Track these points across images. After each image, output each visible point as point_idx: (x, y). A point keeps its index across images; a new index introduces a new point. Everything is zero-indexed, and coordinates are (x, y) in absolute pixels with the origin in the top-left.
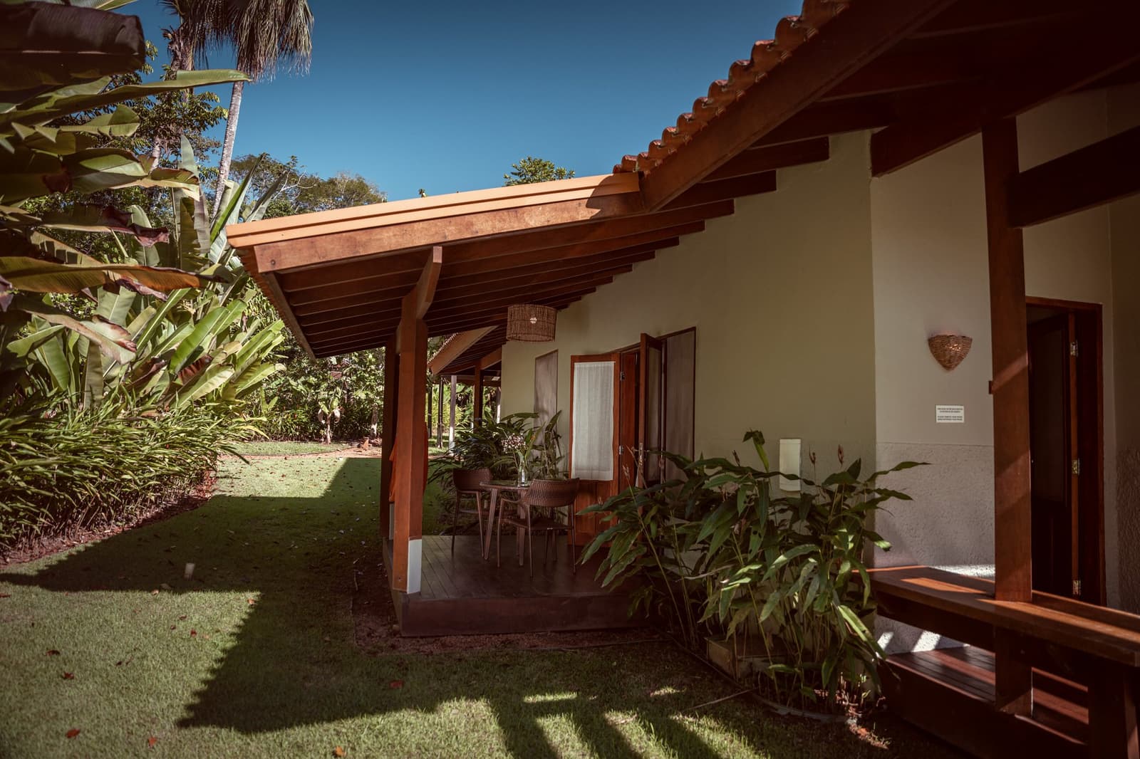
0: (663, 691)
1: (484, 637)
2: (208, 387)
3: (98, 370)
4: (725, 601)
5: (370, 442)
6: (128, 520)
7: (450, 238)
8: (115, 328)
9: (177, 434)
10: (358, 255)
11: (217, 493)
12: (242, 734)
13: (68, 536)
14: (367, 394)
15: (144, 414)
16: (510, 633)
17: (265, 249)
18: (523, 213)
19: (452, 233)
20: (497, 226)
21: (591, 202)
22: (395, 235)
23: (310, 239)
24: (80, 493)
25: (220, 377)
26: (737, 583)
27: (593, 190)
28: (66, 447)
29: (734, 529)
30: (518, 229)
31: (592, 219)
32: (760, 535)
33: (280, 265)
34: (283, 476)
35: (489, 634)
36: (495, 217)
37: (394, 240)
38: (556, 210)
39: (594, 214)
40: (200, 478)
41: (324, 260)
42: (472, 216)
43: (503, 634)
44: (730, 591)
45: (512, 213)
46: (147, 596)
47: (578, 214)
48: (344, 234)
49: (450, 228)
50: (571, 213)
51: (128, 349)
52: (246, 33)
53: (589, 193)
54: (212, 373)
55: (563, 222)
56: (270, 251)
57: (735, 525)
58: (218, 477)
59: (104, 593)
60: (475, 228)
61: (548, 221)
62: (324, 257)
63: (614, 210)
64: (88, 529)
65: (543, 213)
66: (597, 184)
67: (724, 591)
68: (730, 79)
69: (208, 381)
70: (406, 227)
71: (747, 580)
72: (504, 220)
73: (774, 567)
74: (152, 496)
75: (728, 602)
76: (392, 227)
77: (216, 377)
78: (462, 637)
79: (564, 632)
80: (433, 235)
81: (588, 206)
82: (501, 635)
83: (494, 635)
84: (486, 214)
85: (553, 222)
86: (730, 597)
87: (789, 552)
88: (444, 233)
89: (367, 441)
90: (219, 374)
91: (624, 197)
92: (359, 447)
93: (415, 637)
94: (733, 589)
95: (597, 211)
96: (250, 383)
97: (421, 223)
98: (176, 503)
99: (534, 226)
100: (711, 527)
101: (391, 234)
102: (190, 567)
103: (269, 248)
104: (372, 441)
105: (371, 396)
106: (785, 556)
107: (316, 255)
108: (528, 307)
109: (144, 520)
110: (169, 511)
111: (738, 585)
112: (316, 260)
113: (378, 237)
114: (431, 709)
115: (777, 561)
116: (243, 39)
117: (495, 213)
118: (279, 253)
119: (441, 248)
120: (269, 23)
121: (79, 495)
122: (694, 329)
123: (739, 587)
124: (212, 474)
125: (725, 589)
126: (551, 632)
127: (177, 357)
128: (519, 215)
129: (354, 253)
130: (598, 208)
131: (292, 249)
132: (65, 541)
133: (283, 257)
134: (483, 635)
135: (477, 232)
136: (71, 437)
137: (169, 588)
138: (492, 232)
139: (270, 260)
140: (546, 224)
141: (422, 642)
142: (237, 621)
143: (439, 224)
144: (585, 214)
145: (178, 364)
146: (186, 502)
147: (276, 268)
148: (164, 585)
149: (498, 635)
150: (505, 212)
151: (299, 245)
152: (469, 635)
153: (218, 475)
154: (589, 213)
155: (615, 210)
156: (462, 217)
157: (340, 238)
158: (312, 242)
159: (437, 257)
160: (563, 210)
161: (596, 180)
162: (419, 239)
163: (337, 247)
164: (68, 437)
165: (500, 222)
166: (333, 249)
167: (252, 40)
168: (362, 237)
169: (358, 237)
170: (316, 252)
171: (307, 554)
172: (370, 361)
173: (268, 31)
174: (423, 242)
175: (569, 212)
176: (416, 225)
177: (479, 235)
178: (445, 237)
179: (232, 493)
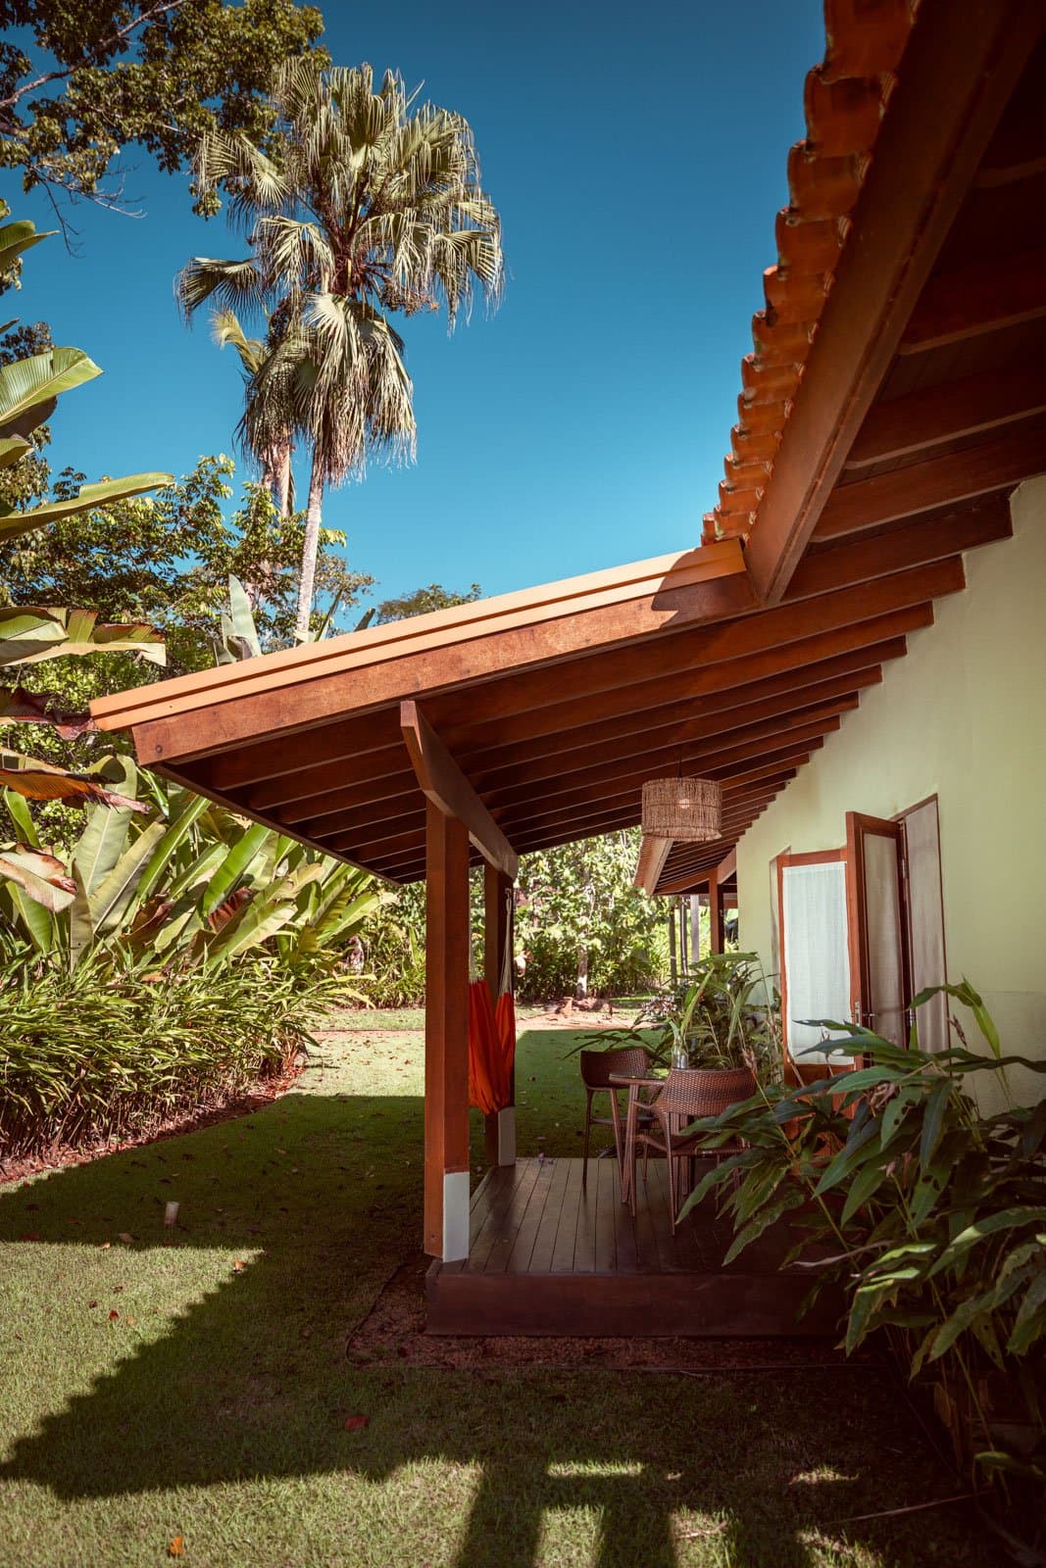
0: (814, 1477)
1: (562, 1341)
2: (258, 933)
3: (85, 917)
4: (861, 1313)
5: (574, 1004)
6: (136, 1133)
7: (424, 686)
8: (47, 861)
9: (205, 1006)
10: (282, 726)
11: (294, 1091)
12: (59, 1498)
13: (41, 1157)
14: (565, 932)
15: (146, 978)
16: (609, 1337)
17: (147, 730)
18: (545, 633)
19: (429, 678)
20: (501, 659)
21: (660, 601)
22: (337, 690)
23: (211, 708)
24: (46, 1095)
25: (276, 918)
26: (890, 1279)
27: (663, 578)
28: (19, 1029)
29: (885, 1170)
30: (537, 659)
31: (663, 628)
32: (936, 1185)
33: (169, 751)
34: (407, 1063)
35: (572, 1337)
36: (497, 644)
37: (337, 698)
38: (598, 620)
39: (667, 619)
40: (270, 1068)
41: (233, 739)
42: (460, 646)
43: (595, 1338)
44: (874, 1294)
45: (525, 634)
46: (92, 1251)
47: (638, 623)
48: (261, 696)
49: (425, 670)
50: (627, 623)
51: (65, 890)
52: (319, 420)
53: (655, 586)
54: (265, 913)
55: (613, 639)
56: (152, 733)
57: (888, 1164)
58: (307, 1067)
59: (31, 1246)
60: (466, 665)
61: (587, 641)
62: (232, 735)
63: (702, 608)
64: (73, 1145)
65: (577, 629)
66: (668, 569)
67: (863, 1294)
68: (758, 350)
69: (260, 925)
70: (355, 674)
71: (910, 1274)
72: (513, 648)
73: (951, 1250)
74: (170, 1098)
75: (865, 1317)
76: (334, 678)
77: (270, 919)
78: (524, 1339)
79: (704, 1338)
80: (397, 684)
81: (654, 608)
82: (591, 1340)
83: (580, 1338)
84: (483, 640)
85: (596, 640)
86: (870, 1307)
87: (986, 1222)
88: (416, 678)
89: (570, 1003)
90: (275, 915)
91: (722, 585)
92: (558, 1012)
93: (445, 1337)
94: (879, 1289)
95: (671, 614)
96: (345, 924)
97: (378, 667)
98: (224, 1106)
99: (563, 651)
100: (843, 1166)
101: (333, 689)
102: (172, 1208)
103: (153, 728)
104: (580, 1003)
105: (571, 933)
106: (978, 1229)
107: (221, 731)
108: (668, 783)
109: (161, 1134)
110: (206, 1120)
111: (890, 1282)
112: (221, 740)
113: (312, 695)
114: (378, 1474)
115: (958, 1239)
116: (315, 429)
117: (497, 637)
118: (168, 733)
119: (413, 702)
120: (349, 400)
121: (43, 1098)
122: (935, 797)
123: (893, 1286)
124: (299, 1060)
125: (866, 1289)
126: (680, 1337)
127: (211, 892)
128: (536, 635)
129: (278, 724)
130: (673, 610)
131: (186, 726)
132: (35, 1164)
133: (172, 739)
134: (562, 1337)
135: (469, 672)
136: (26, 1016)
137: (131, 1240)
138: (493, 669)
139: (154, 745)
140: (584, 645)
141: (454, 1344)
142: (196, 1297)
143: (406, 664)
144: (651, 621)
145: (213, 904)
146: (241, 1106)
147: (163, 758)
148: (125, 1236)
149: (587, 1338)
150: (514, 635)
151: (195, 718)
152: (538, 1337)
153: (310, 1063)
154: (657, 618)
155: (705, 607)
156: (445, 649)
157: (255, 704)
158: (215, 713)
159: (409, 718)
160: (612, 620)
161: (666, 562)
162: (373, 693)
163: (253, 717)
164: (21, 1016)
165: (505, 650)
166: (246, 720)
167: (328, 427)
168: (289, 697)
169: (282, 699)
170: (221, 727)
171: (380, 1187)
172: (567, 879)
173: (348, 413)
174: (382, 697)
175: (621, 623)
176: (370, 670)
177: (473, 675)
178: (418, 684)
179: (314, 1091)
